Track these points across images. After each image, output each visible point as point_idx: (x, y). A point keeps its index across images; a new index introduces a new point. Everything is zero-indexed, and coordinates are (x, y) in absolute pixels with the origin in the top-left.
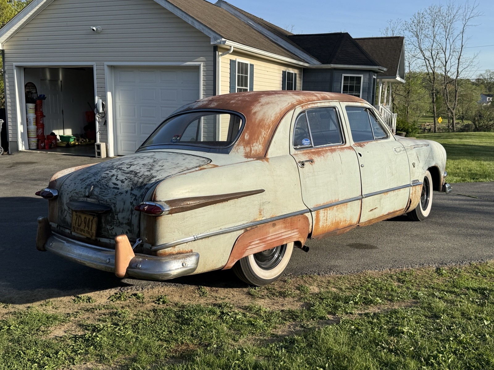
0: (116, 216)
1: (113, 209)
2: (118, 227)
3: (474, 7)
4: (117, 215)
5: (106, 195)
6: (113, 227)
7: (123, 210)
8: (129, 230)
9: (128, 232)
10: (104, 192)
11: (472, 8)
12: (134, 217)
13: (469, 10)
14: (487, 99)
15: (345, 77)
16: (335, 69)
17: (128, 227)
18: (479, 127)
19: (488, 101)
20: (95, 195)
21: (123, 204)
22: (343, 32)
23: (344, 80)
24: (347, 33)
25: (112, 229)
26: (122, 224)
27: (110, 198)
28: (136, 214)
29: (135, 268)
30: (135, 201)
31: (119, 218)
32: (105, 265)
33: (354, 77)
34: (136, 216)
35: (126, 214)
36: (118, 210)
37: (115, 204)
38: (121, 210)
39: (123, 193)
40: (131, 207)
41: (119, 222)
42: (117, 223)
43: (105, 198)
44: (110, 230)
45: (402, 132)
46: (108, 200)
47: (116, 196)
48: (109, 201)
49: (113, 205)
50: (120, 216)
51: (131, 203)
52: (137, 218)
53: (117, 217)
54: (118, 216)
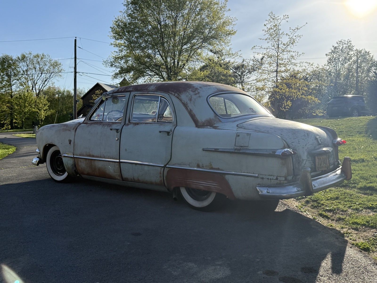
20: (322, 142)
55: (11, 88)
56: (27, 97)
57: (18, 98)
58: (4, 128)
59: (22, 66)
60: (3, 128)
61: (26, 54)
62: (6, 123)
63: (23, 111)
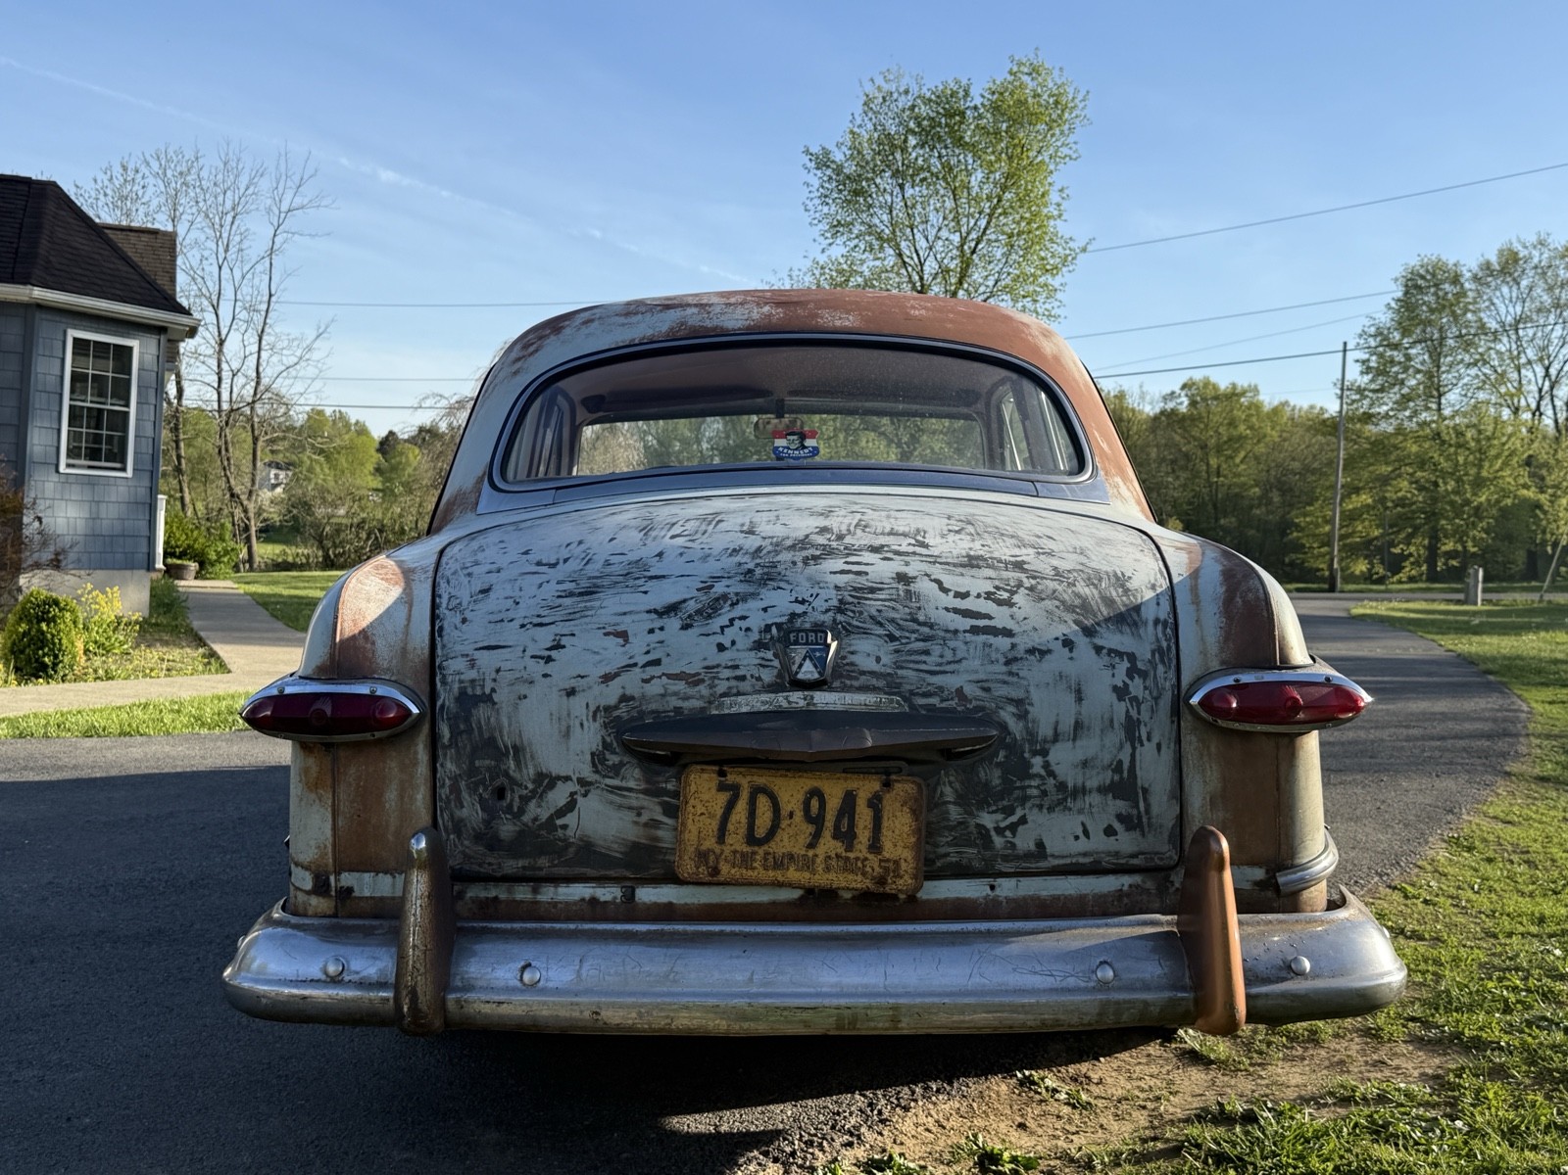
0: (1037, 761)
1: (1016, 727)
2: (1051, 809)
3: (305, 177)
4: (1044, 753)
5: (948, 668)
6: (1019, 813)
7: (1078, 726)
8: (1120, 817)
9: (1117, 826)
10: (927, 653)
11: (296, 179)
12: (1146, 752)
13: (289, 183)
14: (272, 476)
15: (76, 340)
16: (41, 307)
17: (1121, 806)
18: (335, 556)
19: (273, 481)
20: (863, 673)
21: (1071, 698)
22: (34, 178)
23: (74, 353)
24: (54, 185)
25: (1013, 828)
26: (1080, 792)
27: (982, 676)
28: (1155, 740)
29: (1283, 980)
30: (1137, 680)
31: (1054, 768)
32: (1100, 997)
33: (107, 345)
34: (1159, 747)
35: (1101, 746)
36: (1045, 730)
37: (1019, 703)
38: (1067, 724)
39: (1049, 651)
40: (1121, 709)
41: (1062, 786)
42: (1044, 793)
43: (951, 682)
44: (1000, 831)
45: (186, 563)
46: (970, 690)
47: (1014, 668)
48: (979, 693)
49: (1011, 709)
50: (1063, 758)
51: (1115, 689)
52: (1167, 755)
53: (1046, 766)
54: (1051, 758)
55: (1439, 404)
56: (1488, 439)
57: (1450, 445)
58: (1403, 576)
59: (1502, 305)
60: (1397, 574)
61: (1520, 248)
62: (1411, 555)
63: (1467, 502)
